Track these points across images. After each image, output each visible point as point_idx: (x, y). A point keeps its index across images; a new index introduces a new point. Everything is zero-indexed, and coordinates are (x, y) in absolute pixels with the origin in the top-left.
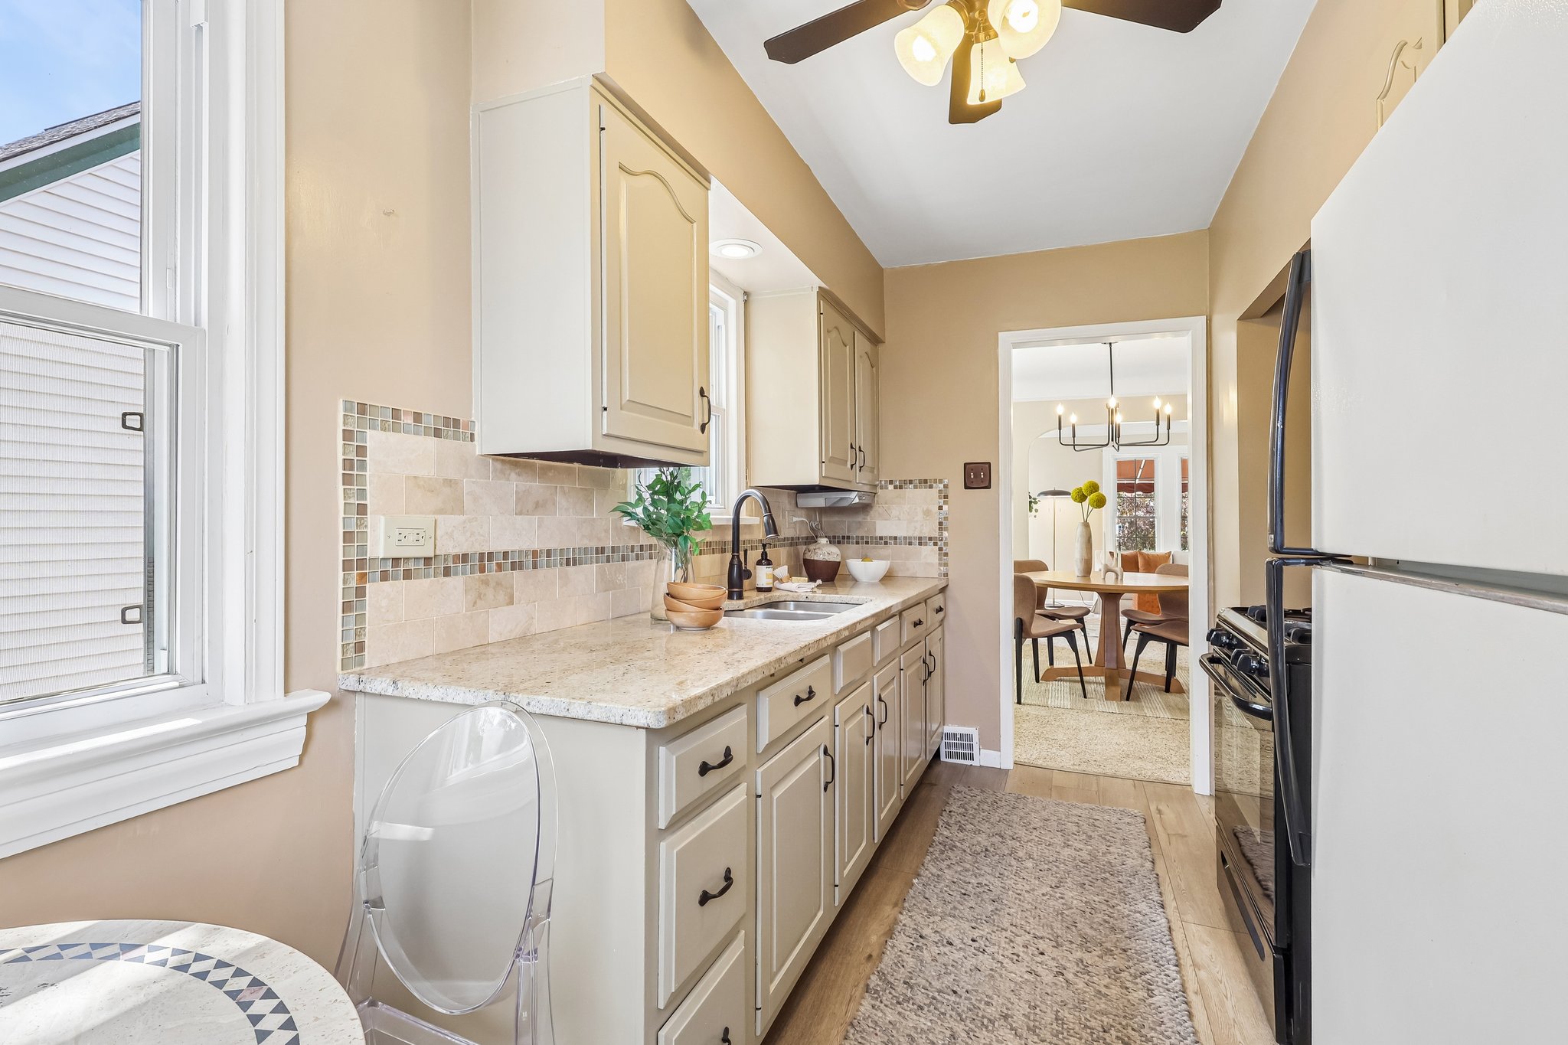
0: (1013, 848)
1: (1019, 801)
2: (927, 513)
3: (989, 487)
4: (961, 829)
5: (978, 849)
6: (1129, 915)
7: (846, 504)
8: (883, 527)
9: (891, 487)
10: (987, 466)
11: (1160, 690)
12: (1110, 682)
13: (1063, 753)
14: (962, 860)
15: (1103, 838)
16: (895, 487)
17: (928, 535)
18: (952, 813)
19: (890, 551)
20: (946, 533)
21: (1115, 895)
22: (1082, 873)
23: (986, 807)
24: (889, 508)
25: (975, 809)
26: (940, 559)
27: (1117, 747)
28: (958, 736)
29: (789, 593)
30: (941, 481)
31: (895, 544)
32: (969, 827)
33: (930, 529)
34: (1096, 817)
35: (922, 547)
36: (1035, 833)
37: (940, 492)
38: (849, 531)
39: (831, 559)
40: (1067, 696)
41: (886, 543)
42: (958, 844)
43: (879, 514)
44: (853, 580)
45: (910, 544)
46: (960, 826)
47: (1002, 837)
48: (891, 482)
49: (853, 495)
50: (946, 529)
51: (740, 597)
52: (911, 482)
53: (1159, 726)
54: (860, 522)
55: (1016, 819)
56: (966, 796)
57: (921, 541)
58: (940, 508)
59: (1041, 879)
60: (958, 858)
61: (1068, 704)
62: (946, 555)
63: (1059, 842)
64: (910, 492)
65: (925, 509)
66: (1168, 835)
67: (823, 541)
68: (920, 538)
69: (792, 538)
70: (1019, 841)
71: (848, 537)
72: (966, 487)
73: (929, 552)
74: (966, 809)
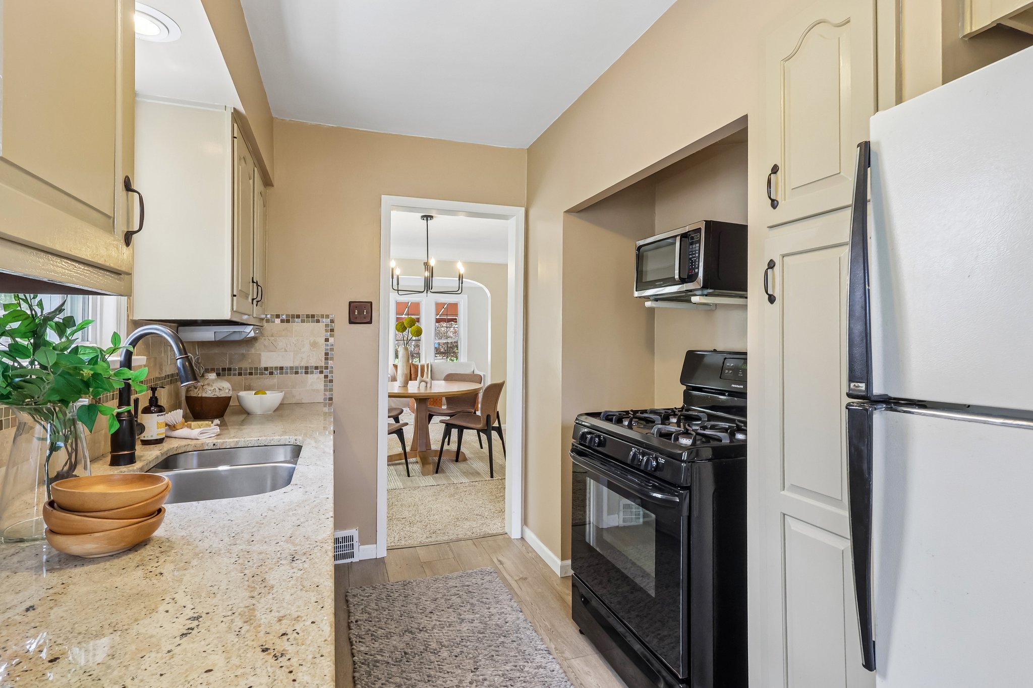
0: (424, 641)
1: (406, 587)
2: (314, 345)
3: (370, 322)
4: (375, 638)
5: (398, 655)
6: (536, 673)
7: (236, 337)
8: (268, 359)
9: (278, 321)
10: (369, 304)
11: (452, 461)
12: (424, 461)
13: (415, 529)
14: (390, 676)
15: (481, 602)
16: (282, 321)
17: (314, 365)
18: (359, 622)
19: (276, 380)
20: (331, 362)
21: (516, 656)
22: (486, 645)
23: (384, 604)
24: (275, 341)
25: (377, 610)
26: (325, 386)
27: (447, 513)
28: (341, 540)
29: (189, 442)
30: (327, 316)
31: (281, 373)
32: (380, 632)
33: (317, 359)
34: (467, 583)
35: (309, 375)
36: (434, 617)
37: (327, 326)
38: (230, 362)
39: (223, 394)
40: (396, 477)
41: (271, 373)
42: (379, 657)
43: (265, 346)
44: (244, 413)
45: (297, 373)
46: (372, 635)
47: (411, 632)
48: (278, 316)
49: (248, 329)
50: (332, 359)
51: (131, 460)
52: (298, 317)
53: (465, 490)
54: (243, 354)
55: (412, 607)
56: (362, 598)
57: (307, 370)
58: (327, 340)
59: (461, 667)
60: (386, 674)
61: (400, 485)
62: (331, 381)
63: (455, 620)
64: (297, 326)
65: (312, 341)
66: (516, 581)
67: (212, 376)
68: (307, 368)
69: (172, 375)
70: (426, 631)
71: (230, 369)
72: (351, 322)
73: (316, 381)
74: (369, 614)
